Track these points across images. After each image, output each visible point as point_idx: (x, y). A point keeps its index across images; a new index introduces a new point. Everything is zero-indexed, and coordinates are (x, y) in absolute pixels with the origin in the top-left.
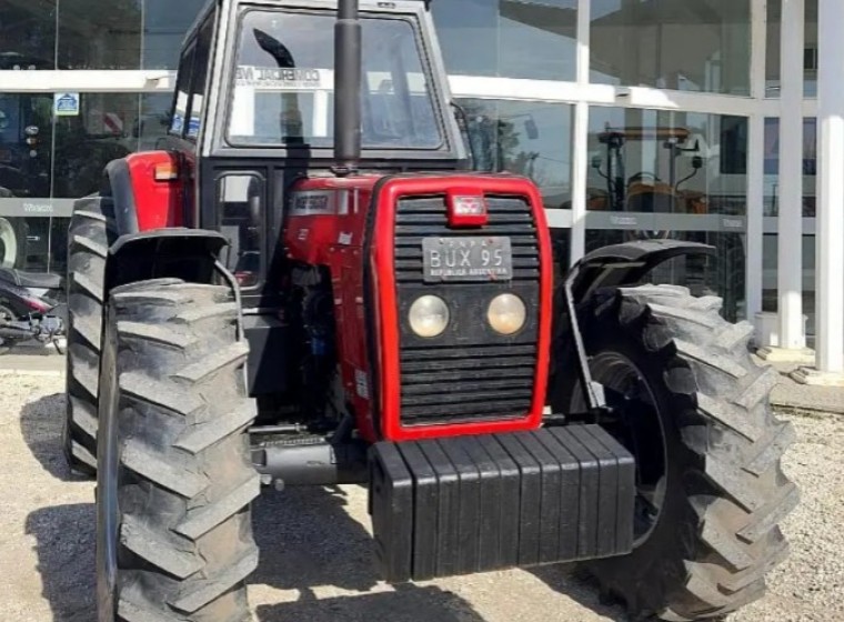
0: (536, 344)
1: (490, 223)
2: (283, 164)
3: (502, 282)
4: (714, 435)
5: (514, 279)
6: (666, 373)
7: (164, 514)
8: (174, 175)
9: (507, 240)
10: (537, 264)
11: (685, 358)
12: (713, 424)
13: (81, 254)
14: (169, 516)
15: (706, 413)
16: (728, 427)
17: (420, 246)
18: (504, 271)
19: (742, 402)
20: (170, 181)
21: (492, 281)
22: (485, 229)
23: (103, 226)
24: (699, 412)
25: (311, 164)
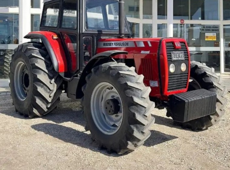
0: (188, 73)
1: (181, 48)
2: (96, 35)
3: (183, 60)
4: (216, 90)
5: (185, 60)
6: (203, 79)
7: (142, 112)
8: (57, 38)
9: (183, 52)
10: (187, 57)
11: (208, 75)
12: (216, 88)
13: (34, 58)
14: (143, 112)
15: (215, 86)
16: (218, 88)
17: (170, 54)
18: (183, 59)
19: (219, 83)
20: (57, 39)
21: (182, 60)
22: (179, 49)
23: (38, 51)
24: (214, 86)
25: (102, 35)
